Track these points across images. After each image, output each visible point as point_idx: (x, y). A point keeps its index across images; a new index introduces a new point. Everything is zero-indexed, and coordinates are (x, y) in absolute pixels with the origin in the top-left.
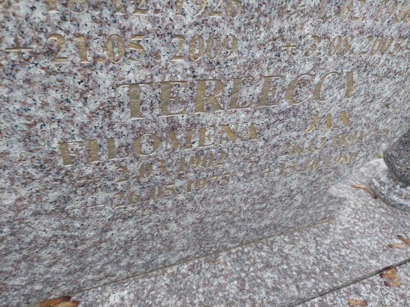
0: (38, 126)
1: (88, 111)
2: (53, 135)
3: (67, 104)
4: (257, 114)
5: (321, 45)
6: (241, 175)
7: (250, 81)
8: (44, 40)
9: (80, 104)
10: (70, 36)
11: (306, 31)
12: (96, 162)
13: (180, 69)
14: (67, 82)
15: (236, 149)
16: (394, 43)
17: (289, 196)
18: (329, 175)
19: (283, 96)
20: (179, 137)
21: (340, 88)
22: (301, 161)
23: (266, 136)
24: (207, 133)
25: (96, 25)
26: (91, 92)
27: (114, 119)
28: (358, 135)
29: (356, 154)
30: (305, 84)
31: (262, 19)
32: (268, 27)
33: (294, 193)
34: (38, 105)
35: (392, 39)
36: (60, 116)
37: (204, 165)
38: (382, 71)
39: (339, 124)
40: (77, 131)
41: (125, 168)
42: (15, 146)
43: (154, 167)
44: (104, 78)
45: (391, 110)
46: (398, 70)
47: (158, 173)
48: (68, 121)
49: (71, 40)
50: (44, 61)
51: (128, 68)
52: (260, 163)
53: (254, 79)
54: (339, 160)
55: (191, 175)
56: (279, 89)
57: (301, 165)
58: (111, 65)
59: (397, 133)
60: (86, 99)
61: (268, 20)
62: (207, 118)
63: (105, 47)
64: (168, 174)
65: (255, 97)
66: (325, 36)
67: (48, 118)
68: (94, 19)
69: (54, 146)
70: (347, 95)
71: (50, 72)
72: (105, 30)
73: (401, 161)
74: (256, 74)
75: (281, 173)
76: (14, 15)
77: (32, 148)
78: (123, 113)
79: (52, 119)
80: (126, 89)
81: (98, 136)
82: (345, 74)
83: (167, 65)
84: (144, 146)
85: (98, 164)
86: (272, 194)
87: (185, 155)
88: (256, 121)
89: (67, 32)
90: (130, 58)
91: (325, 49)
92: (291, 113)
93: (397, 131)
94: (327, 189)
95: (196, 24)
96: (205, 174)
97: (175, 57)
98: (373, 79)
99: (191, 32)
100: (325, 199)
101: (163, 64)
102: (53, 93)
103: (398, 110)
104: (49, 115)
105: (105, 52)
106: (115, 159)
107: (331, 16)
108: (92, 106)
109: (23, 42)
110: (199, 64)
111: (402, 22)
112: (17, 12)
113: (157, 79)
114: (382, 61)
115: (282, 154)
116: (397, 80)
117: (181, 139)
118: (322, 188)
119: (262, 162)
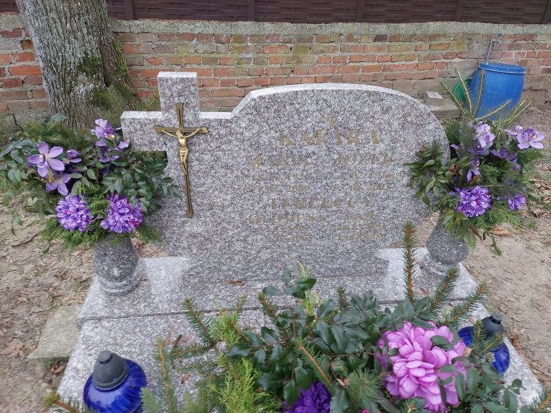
0: (244, 211)
1: (259, 207)
2: (248, 214)
3: (253, 205)
4: (322, 211)
5: (346, 187)
6: (318, 237)
7: (318, 199)
8: (251, 188)
9: (257, 205)
10: (258, 187)
11: (338, 183)
13: (289, 195)
14: (255, 198)
15: (314, 225)
16: (386, 186)
17: (347, 253)
18: (370, 245)
19: (333, 205)
21: (362, 203)
23: (328, 221)
24: (300, 217)
26: (261, 201)
27: (267, 209)
28: (382, 225)
30: (342, 201)
31: (319, 180)
32: (321, 182)
33: (350, 251)
34: (246, 204)
36: (251, 208)
37: (300, 230)
38: (384, 197)
39: (367, 218)
40: (255, 213)
41: (269, 227)
43: (279, 228)
45: (399, 214)
46: (394, 196)
47: (281, 231)
48: (253, 210)
50: (249, 193)
51: (273, 195)
54: (374, 236)
55: (294, 234)
57: (350, 237)
58: (268, 194)
60: (259, 203)
62: (300, 211)
63: (266, 189)
65: (320, 205)
66: (347, 184)
68: (264, 183)
69: (247, 217)
70: (367, 206)
72: (267, 185)
75: (339, 239)
77: (241, 217)
78: (270, 208)
79: (248, 209)
80: (271, 201)
81: (261, 215)
82: (362, 198)
83: (285, 194)
84: (276, 220)
85: (260, 225)
86: (337, 250)
87: (292, 225)
88: (322, 214)
90: (274, 192)
91: (348, 189)
92: (339, 212)
94: (372, 253)
95: (295, 183)
96: (300, 234)
97: (288, 192)
98: (380, 200)
99: (293, 185)
102: (250, 202)
103: (404, 215)
106: (265, 223)
107: (348, 178)
109: (246, 188)
110: (296, 194)
111: (387, 178)
112: (246, 182)
113: (282, 198)
115: (338, 230)
116: (396, 201)
117: (290, 219)
118: (368, 251)
119: (328, 232)
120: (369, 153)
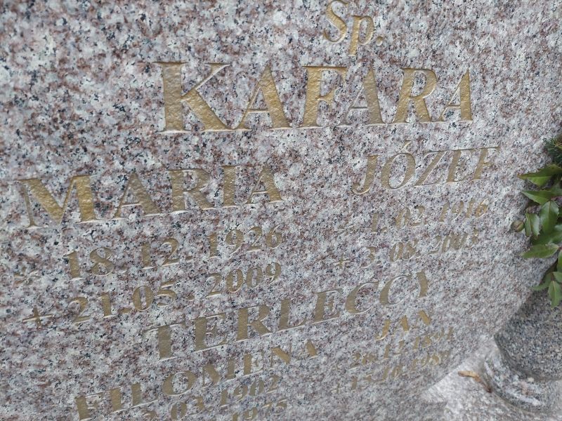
0: (53, 385)
1: (109, 361)
2: (69, 392)
3: (86, 359)
4: (314, 330)
5: (378, 254)
6: (301, 397)
7: (302, 300)
8: (65, 305)
9: (102, 356)
10: (94, 296)
11: (359, 245)
12: (118, 411)
13: (216, 303)
14: (87, 338)
15: (291, 370)
16: (469, 237)
17: (368, 412)
18: (417, 380)
19: (343, 307)
20: (219, 369)
21: (411, 290)
22: (377, 371)
23: (328, 351)
24: (253, 360)
25: (122, 282)
26: (114, 342)
27: (140, 363)
28: (447, 332)
29: (449, 352)
30: (367, 292)
31: (307, 244)
32: (314, 249)
33: (374, 407)
34: (54, 364)
35: (466, 234)
36: (78, 371)
37: (252, 393)
38: (460, 265)
39: (418, 324)
40: (96, 383)
41: (153, 413)
42: (25, 409)
43: (189, 406)
44: (130, 327)
45: (482, 300)
46: (481, 260)
47: (195, 411)
48: (86, 375)
49: (94, 300)
50: (63, 324)
51: (157, 313)
52: (325, 381)
53: (305, 297)
54: (427, 361)
55: (237, 408)
56: (336, 302)
57: (379, 375)
58: (138, 314)
59: (497, 322)
60: (109, 349)
61: (313, 243)
62: (252, 344)
63: (132, 299)
64: (207, 411)
65: (309, 314)
66: (383, 245)
67: (64, 375)
68: (120, 278)
69: (69, 402)
70: (423, 294)
71: (68, 332)
72: (132, 284)
73: (514, 346)
74: (307, 292)
75: (354, 387)
76: (35, 289)
77: (45, 408)
78: (151, 356)
79: (68, 376)
80: (155, 333)
81: (121, 385)
82: (415, 276)
83: (201, 302)
84: (176, 386)
85: (121, 413)
86: (345, 413)
87: (228, 387)
88: (314, 337)
89: (91, 294)
90: (160, 304)
91: (385, 257)
92: (356, 323)
93: (497, 320)
94: (418, 396)
95: (233, 261)
96: (254, 404)
97: (211, 293)
98: (451, 274)
99: (227, 269)
100: (418, 408)
101: (197, 302)
102: (71, 351)
103: (492, 299)
104: (66, 372)
105: (132, 304)
106: (141, 405)
107: (386, 228)
108: (115, 355)
109: (42, 310)
110: (239, 294)
111: (474, 217)
112: (38, 287)
113: (190, 317)
114: (458, 256)
115: (351, 366)
116: (483, 270)
117: (222, 371)
118: (411, 395)
119: (327, 379)
120: (448, 148)
